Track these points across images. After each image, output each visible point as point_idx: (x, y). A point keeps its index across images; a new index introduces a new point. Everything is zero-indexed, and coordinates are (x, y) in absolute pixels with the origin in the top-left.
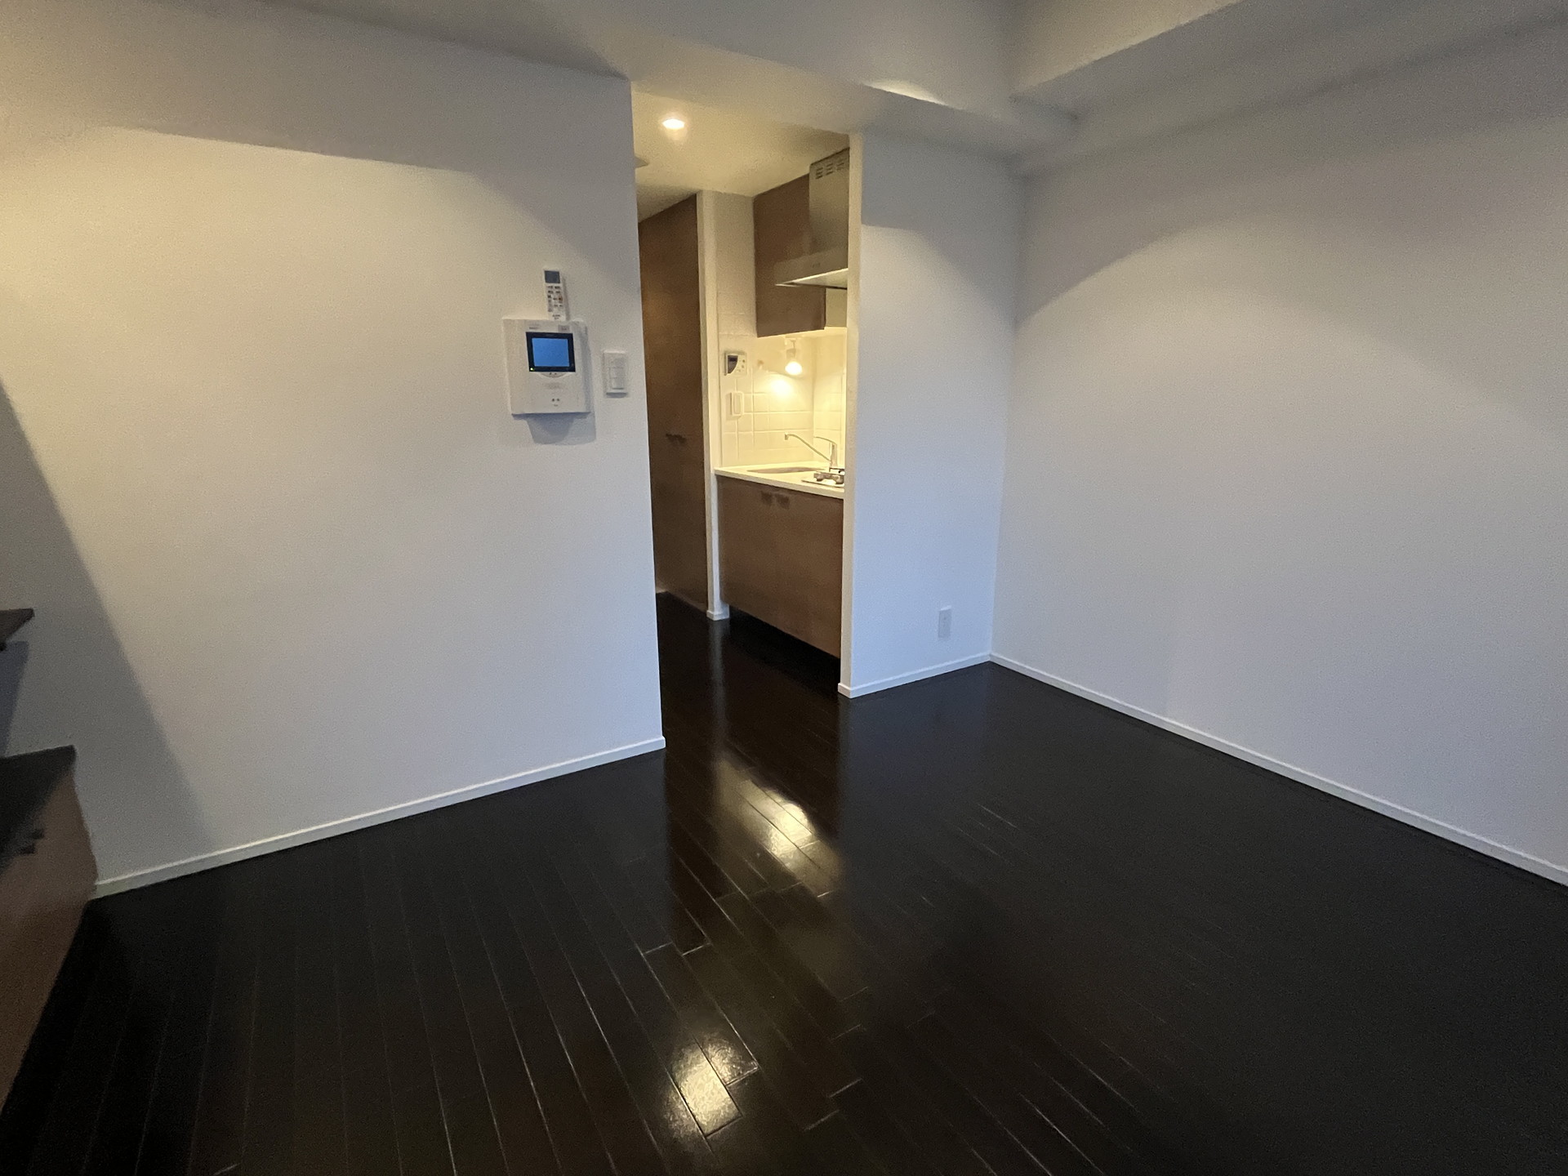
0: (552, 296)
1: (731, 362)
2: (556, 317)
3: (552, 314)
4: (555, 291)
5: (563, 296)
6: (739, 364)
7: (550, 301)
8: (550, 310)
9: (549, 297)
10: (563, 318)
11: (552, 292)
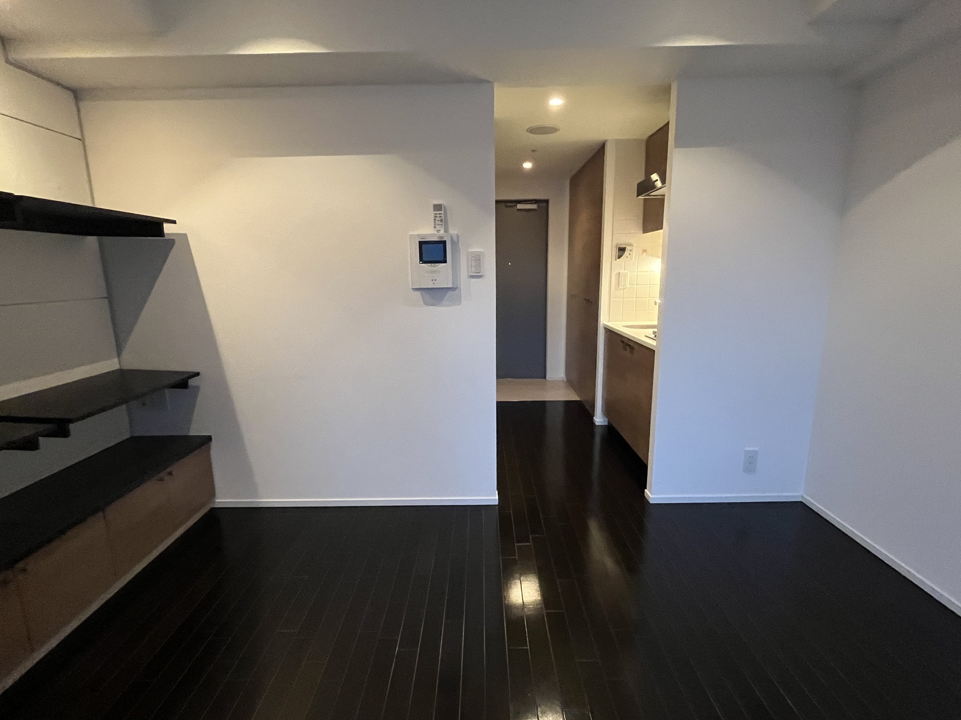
0: (437, 219)
1: (621, 252)
2: (438, 231)
3: (435, 229)
4: (438, 216)
5: (443, 218)
6: (626, 253)
7: (435, 222)
8: (435, 227)
9: (435, 220)
10: (442, 232)
11: (437, 217)
